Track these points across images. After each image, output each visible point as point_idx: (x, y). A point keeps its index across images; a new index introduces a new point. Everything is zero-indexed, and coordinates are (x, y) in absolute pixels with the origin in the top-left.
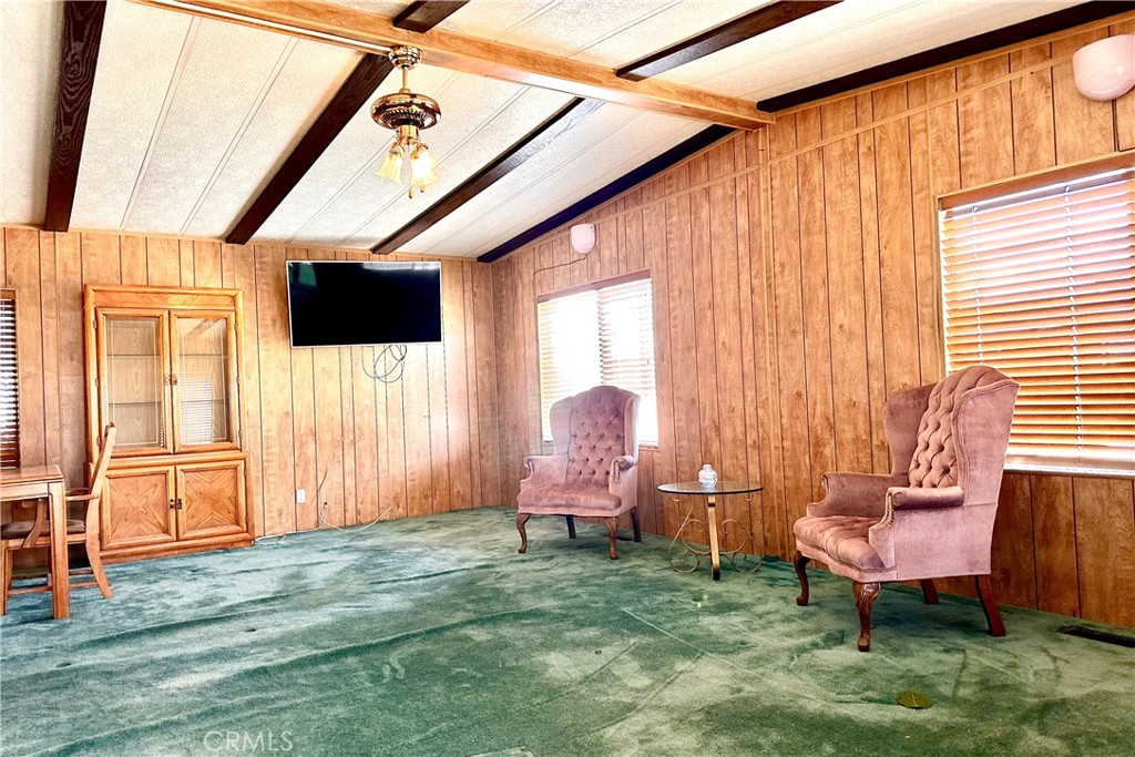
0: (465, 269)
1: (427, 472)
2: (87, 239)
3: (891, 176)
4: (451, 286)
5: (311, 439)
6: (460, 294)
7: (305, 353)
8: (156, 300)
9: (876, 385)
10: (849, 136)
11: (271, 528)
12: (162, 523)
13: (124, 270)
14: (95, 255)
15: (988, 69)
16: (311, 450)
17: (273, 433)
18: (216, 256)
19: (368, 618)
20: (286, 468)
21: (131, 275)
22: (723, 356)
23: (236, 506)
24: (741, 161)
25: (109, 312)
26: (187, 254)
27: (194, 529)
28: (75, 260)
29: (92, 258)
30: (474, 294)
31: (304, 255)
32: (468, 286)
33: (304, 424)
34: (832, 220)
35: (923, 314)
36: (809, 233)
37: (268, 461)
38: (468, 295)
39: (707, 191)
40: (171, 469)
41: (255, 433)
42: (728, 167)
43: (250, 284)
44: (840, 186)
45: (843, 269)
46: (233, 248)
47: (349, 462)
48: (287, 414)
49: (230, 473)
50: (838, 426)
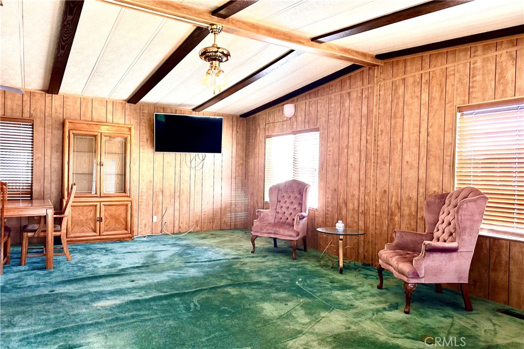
0: (234, 120)
1: (211, 212)
2: (67, 98)
3: (436, 94)
4: (227, 128)
5: (161, 194)
6: (231, 131)
7: (160, 155)
8: (96, 128)
9: (422, 190)
10: (418, 74)
11: (141, 232)
12: (93, 228)
13: (82, 113)
14: (69, 106)
15: (486, 49)
16: (160, 198)
17: (144, 190)
18: (123, 109)
19: (184, 279)
20: (149, 206)
21: (84, 115)
22: (351, 171)
23: (126, 222)
24: (366, 81)
25: (74, 132)
26: (110, 107)
27: (107, 231)
28: (61, 107)
29: (68, 107)
30: (237, 132)
31: (162, 111)
32: (235, 129)
33: (158, 186)
34: (407, 112)
35: (446, 159)
36: (395, 117)
37: (141, 202)
38: (235, 132)
39: (349, 94)
40: (98, 204)
41: (136, 189)
42: (359, 83)
43: (137, 122)
44: (411, 97)
45: (410, 135)
46: (130, 106)
47: (177, 205)
48: (151, 182)
49: (124, 207)
50: (403, 208)
